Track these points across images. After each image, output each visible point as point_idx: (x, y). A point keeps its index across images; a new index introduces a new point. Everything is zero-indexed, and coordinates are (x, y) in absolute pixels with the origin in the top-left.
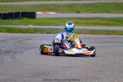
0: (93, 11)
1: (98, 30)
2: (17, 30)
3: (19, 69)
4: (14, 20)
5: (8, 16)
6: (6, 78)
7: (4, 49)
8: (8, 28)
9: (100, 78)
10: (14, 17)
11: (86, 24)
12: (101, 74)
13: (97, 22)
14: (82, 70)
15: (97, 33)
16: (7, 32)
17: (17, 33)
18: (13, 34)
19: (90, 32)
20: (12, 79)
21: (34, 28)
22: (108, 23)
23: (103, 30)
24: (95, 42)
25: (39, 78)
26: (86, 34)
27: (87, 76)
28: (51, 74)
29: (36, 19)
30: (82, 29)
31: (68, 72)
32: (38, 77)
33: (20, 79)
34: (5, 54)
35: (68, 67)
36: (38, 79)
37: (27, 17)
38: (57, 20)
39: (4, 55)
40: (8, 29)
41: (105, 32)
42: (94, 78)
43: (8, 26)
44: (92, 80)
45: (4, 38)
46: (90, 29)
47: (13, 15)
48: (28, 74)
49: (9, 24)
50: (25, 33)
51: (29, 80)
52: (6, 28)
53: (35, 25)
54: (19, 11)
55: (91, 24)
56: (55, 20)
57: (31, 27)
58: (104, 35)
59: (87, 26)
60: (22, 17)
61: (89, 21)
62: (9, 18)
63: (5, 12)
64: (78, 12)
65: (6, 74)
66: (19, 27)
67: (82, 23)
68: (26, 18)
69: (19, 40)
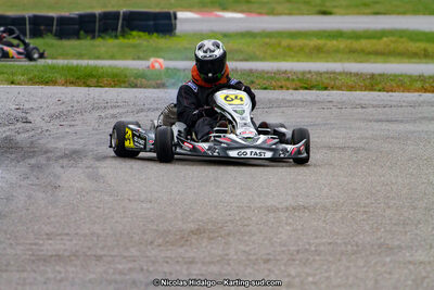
0: (377, 8)
1: (395, 76)
2: (108, 76)
3: (113, 217)
4: (98, 41)
5: (77, 27)
6: (66, 250)
7: (61, 145)
8: (76, 69)
9: (400, 247)
10: (99, 31)
11: (353, 53)
12: (406, 233)
13: (392, 45)
14: (337, 217)
15: (391, 86)
16: (73, 83)
17: (109, 86)
18: (95, 92)
19: (367, 82)
20: (89, 253)
21: (168, 69)
22: (430, 50)
23: (410, 77)
24: (383, 117)
25: (185, 248)
26: (351, 88)
27: (356, 239)
28: (229, 235)
29: (175, 35)
30: (340, 74)
31: (288, 228)
32: (182, 246)
33: (115, 252)
34: (65, 162)
35: (287, 208)
36: (181, 250)
37: (144, 31)
38: (249, 40)
39: (62, 167)
40: (76, 71)
41: (419, 84)
42: (379, 247)
43: (75, 62)
44: (371, 253)
45: (63, 106)
46: (365, 71)
47: (95, 22)
48: (144, 232)
49: (81, 57)
50: (136, 86)
51: (149, 254)
52: (69, 69)
53: (171, 59)
54: (115, 9)
55: (369, 53)
56: (243, 41)
57: (157, 65)
58: (416, 94)
59: (356, 61)
60: (126, 29)
61: (364, 44)
62: (82, 32)
63: (65, 13)
64: (324, 13)
65: (67, 234)
66: (115, 67)
67: (337, 51)
68: (141, 34)
69: (116, 111)
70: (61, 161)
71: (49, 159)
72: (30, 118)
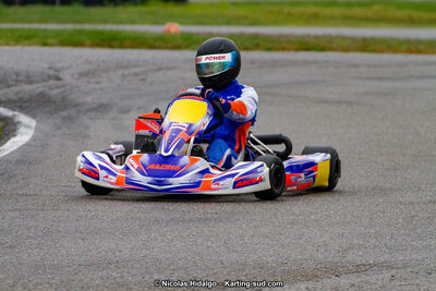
2: (130, 39)
7: (89, 99)
8: (100, 33)
16: (98, 45)
17: (131, 47)
19: (360, 44)
26: (346, 50)
30: (335, 37)
34: (93, 114)
39: (91, 119)
41: (405, 47)
43: (100, 27)
45: (90, 65)
49: (105, 22)
50: (155, 48)
57: (173, 30)
67: (332, 18)
69: (137, 70)
70: (89, 114)
71: (78, 112)
72: (61, 76)
